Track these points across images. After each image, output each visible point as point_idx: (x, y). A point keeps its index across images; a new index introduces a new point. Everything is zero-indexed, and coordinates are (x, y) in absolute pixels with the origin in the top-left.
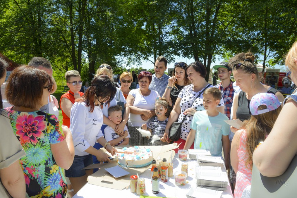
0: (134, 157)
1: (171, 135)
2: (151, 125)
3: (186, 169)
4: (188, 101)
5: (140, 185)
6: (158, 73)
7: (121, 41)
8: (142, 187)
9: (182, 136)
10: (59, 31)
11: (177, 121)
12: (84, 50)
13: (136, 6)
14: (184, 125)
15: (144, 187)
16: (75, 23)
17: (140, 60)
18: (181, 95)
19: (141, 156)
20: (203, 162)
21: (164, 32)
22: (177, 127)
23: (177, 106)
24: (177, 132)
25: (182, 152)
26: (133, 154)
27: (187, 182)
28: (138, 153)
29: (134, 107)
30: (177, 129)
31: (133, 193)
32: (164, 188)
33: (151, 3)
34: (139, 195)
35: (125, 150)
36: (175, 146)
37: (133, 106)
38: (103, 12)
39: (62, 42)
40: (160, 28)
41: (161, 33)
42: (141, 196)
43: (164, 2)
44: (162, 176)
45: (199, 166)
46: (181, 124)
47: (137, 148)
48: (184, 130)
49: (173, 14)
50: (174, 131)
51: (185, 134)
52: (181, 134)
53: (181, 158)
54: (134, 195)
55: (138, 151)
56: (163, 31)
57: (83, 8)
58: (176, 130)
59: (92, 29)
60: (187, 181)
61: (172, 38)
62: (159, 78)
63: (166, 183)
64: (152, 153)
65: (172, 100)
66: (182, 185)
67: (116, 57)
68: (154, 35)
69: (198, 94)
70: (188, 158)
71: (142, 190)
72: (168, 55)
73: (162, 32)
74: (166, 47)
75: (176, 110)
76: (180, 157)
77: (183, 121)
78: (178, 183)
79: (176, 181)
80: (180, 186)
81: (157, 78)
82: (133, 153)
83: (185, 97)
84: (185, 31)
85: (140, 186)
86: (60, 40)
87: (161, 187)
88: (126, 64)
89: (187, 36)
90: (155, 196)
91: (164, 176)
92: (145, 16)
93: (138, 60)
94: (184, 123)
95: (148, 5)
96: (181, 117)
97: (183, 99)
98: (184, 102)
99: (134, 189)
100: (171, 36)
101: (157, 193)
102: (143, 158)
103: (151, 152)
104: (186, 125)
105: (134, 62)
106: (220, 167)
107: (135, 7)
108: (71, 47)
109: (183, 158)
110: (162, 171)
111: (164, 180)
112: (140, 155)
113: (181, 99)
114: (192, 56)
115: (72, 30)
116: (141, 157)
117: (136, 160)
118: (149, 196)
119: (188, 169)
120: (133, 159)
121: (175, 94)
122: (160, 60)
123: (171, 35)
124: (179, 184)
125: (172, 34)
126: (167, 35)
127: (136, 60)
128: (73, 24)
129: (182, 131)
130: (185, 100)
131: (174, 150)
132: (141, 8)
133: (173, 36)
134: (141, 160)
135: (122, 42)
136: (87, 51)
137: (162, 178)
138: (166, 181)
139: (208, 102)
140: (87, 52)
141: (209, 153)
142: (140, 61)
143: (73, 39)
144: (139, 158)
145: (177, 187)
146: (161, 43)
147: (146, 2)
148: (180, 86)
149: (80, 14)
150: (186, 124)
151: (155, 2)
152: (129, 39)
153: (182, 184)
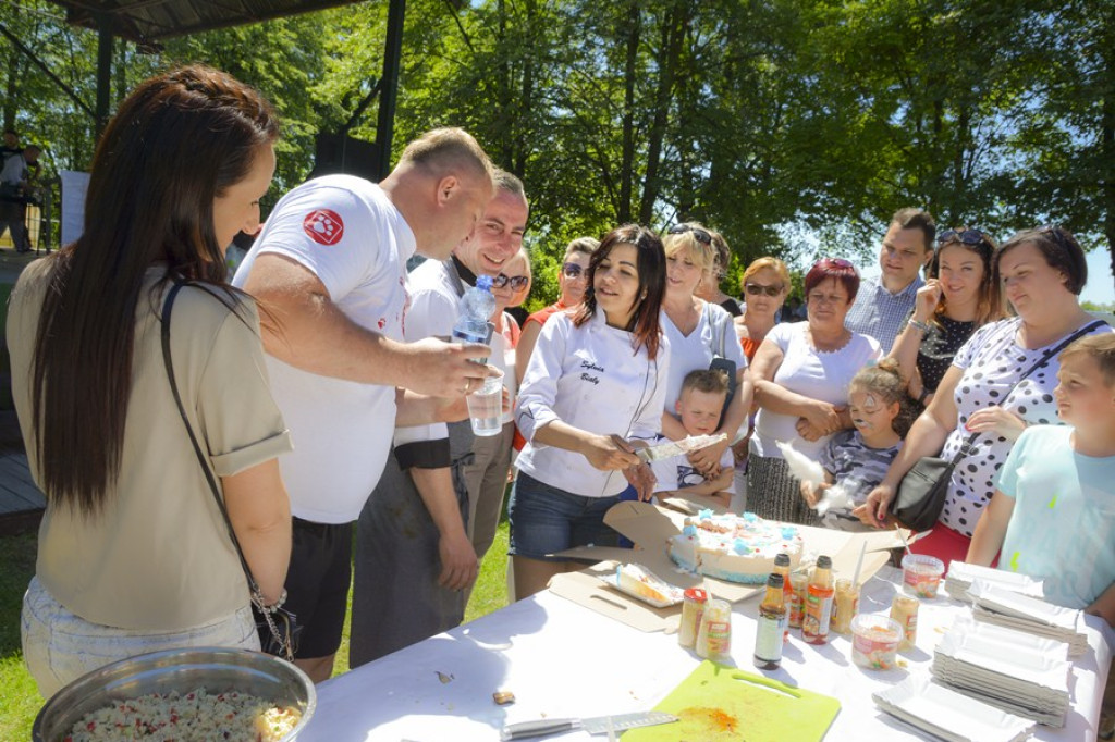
0: (728, 542)
1: (903, 504)
2: (832, 456)
3: (909, 617)
4: (991, 382)
5: (711, 623)
6: (896, 271)
7: (801, 167)
8: (716, 631)
9: (947, 512)
10: (585, 127)
11: (938, 454)
12: (662, 198)
13: (871, 36)
14: (962, 473)
15: (724, 635)
16: (641, 101)
17: (869, 243)
18: (965, 356)
19: (754, 545)
20: (994, 612)
21: (981, 139)
22: (934, 475)
23: (942, 398)
24: (928, 493)
25: (919, 563)
26: (728, 536)
27: (901, 663)
28: (748, 534)
29: (774, 388)
30: (929, 485)
31: (685, 647)
32: (802, 661)
33: (935, 20)
34: (701, 658)
35: (707, 519)
36: (900, 537)
37: (773, 380)
38: (742, 59)
39: (590, 165)
40: (963, 121)
41: (966, 141)
42: (707, 662)
43: (990, 13)
44: (805, 620)
45: (968, 621)
46: (950, 468)
47: (751, 521)
48: (960, 493)
49: (1034, 63)
50: (915, 490)
51: (964, 510)
52: (946, 507)
53: (913, 585)
54: (685, 654)
55: (752, 530)
56: (979, 132)
57: (676, 48)
58: (928, 489)
59: (697, 119)
60: (898, 658)
61: (1015, 165)
62: (893, 293)
63: (818, 647)
64: (801, 545)
65: (922, 374)
66: (874, 665)
67: (778, 227)
68: (937, 150)
69: (1039, 355)
70: (941, 590)
71: (714, 643)
72: (991, 233)
73: (971, 137)
74: (980, 201)
75: (936, 415)
76: (906, 581)
77: (960, 457)
78: (862, 655)
79: (855, 647)
80: (868, 668)
81: (886, 291)
82: (729, 530)
83: (981, 364)
84: (1074, 131)
85: (710, 628)
86: (585, 157)
87: (796, 655)
88: (814, 254)
89: (1085, 152)
90: (759, 674)
91: (816, 619)
92: (908, 72)
93: (864, 245)
94: (963, 465)
95: (925, 29)
96: (955, 442)
97: (970, 372)
98: (971, 383)
99: (692, 637)
100: (1011, 156)
101: (770, 666)
102: (757, 551)
103: (795, 538)
104: (969, 474)
105: (846, 251)
106: (1065, 646)
107: (868, 40)
108: (619, 186)
109: (921, 586)
110: (811, 602)
111: (812, 635)
112: (750, 541)
113: (960, 374)
114: (1099, 241)
115: (627, 121)
116: (751, 548)
117: (732, 553)
118: (737, 667)
119: (916, 616)
120: (723, 548)
121: (937, 353)
122: (906, 223)
123: (1013, 152)
124: (865, 661)
125: (1016, 145)
126: (996, 149)
127: (855, 244)
128: (636, 104)
129: (952, 495)
130: (978, 376)
131: (889, 550)
132: (889, 42)
133: (1020, 157)
134: (751, 556)
135: (802, 171)
136: (675, 200)
137: (806, 627)
138: (818, 642)
139: (1075, 385)
140: (673, 204)
141: (1037, 588)
142: (871, 248)
143: (629, 152)
144: (742, 550)
145: (853, 669)
146: (962, 183)
147: (915, 19)
148: (958, 323)
149: (661, 66)
150: (972, 468)
151: (951, 15)
152: (834, 161)
153: (879, 661)
